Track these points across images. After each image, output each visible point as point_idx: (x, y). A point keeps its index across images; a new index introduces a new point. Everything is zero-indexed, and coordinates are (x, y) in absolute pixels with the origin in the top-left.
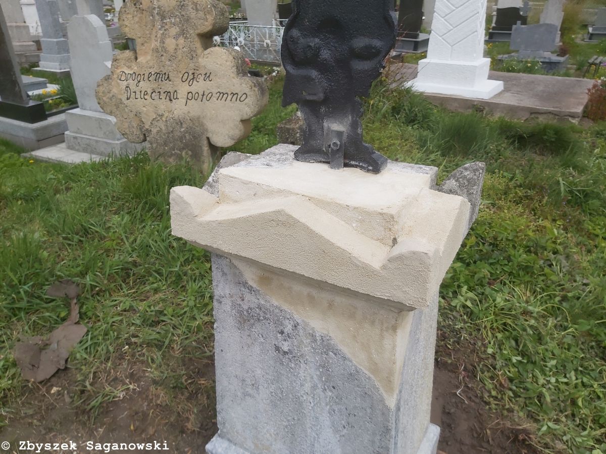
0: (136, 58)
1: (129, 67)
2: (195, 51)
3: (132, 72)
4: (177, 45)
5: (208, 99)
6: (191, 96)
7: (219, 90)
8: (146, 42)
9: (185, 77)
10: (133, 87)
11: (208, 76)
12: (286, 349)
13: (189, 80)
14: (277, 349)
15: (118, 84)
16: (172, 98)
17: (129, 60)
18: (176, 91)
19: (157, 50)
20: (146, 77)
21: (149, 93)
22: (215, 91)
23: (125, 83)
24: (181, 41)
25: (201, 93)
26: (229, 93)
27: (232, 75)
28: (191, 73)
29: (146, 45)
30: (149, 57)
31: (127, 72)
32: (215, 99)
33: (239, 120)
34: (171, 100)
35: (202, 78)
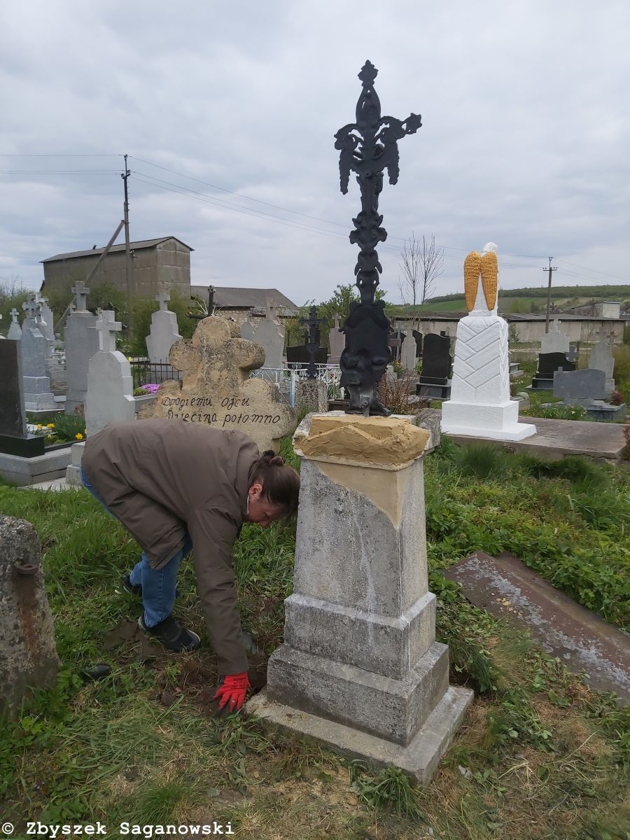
0: (181, 387)
1: (173, 394)
2: (236, 381)
3: (176, 398)
4: (221, 376)
5: (244, 420)
6: (229, 418)
7: (255, 413)
8: (192, 373)
9: (225, 403)
10: (175, 410)
11: (245, 402)
12: (341, 510)
13: (228, 405)
14: (336, 511)
15: (162, 408)
16: (211, 420)
17: (174, 388)
18: (215, 414)
19: (202, 380)
20: (189, 402)
21: (190, 416)
22: (251, 414)
23: (169, 407)
24: (225, 372)
25: (238, 416)
26: (264, 416)
27: (268, 401)
28: (231, 398)
29: (192, 375)
30: (194, 386)
31: (171, 398)
32: (250, 421)
33: (271, 439)
34: (209, 422)
35: (240, 403)
